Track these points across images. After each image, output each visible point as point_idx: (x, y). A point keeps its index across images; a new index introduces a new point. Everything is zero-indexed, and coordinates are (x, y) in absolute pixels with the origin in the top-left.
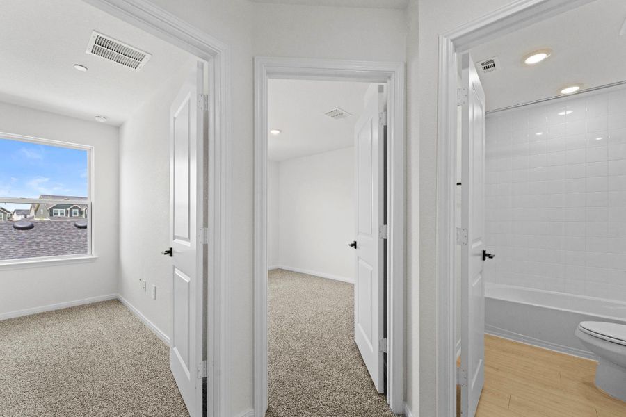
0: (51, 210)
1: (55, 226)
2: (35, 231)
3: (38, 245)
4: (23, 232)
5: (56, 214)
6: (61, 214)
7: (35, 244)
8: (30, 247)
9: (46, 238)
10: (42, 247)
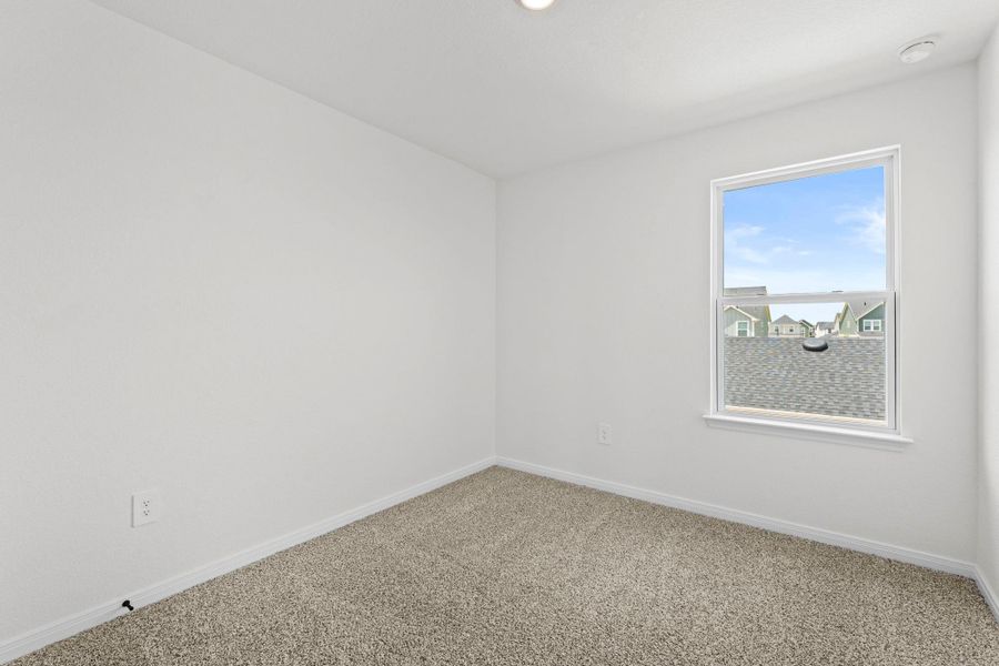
0: (861, 320)
1: (858, 347)
2: (828, 354)
3: (832, 377)
4: (814, 354)
5: (868, 328)
6: (876, 328)
7: (827, 375)
8: (822, 379)
9: (843, 367)
10: (837, 380)
